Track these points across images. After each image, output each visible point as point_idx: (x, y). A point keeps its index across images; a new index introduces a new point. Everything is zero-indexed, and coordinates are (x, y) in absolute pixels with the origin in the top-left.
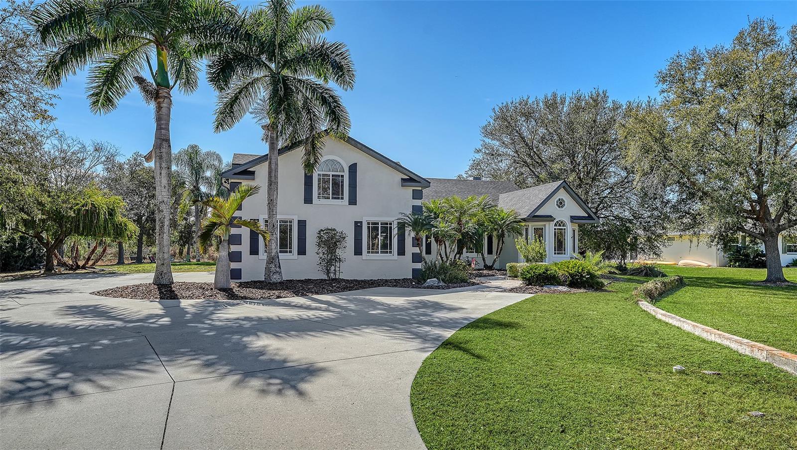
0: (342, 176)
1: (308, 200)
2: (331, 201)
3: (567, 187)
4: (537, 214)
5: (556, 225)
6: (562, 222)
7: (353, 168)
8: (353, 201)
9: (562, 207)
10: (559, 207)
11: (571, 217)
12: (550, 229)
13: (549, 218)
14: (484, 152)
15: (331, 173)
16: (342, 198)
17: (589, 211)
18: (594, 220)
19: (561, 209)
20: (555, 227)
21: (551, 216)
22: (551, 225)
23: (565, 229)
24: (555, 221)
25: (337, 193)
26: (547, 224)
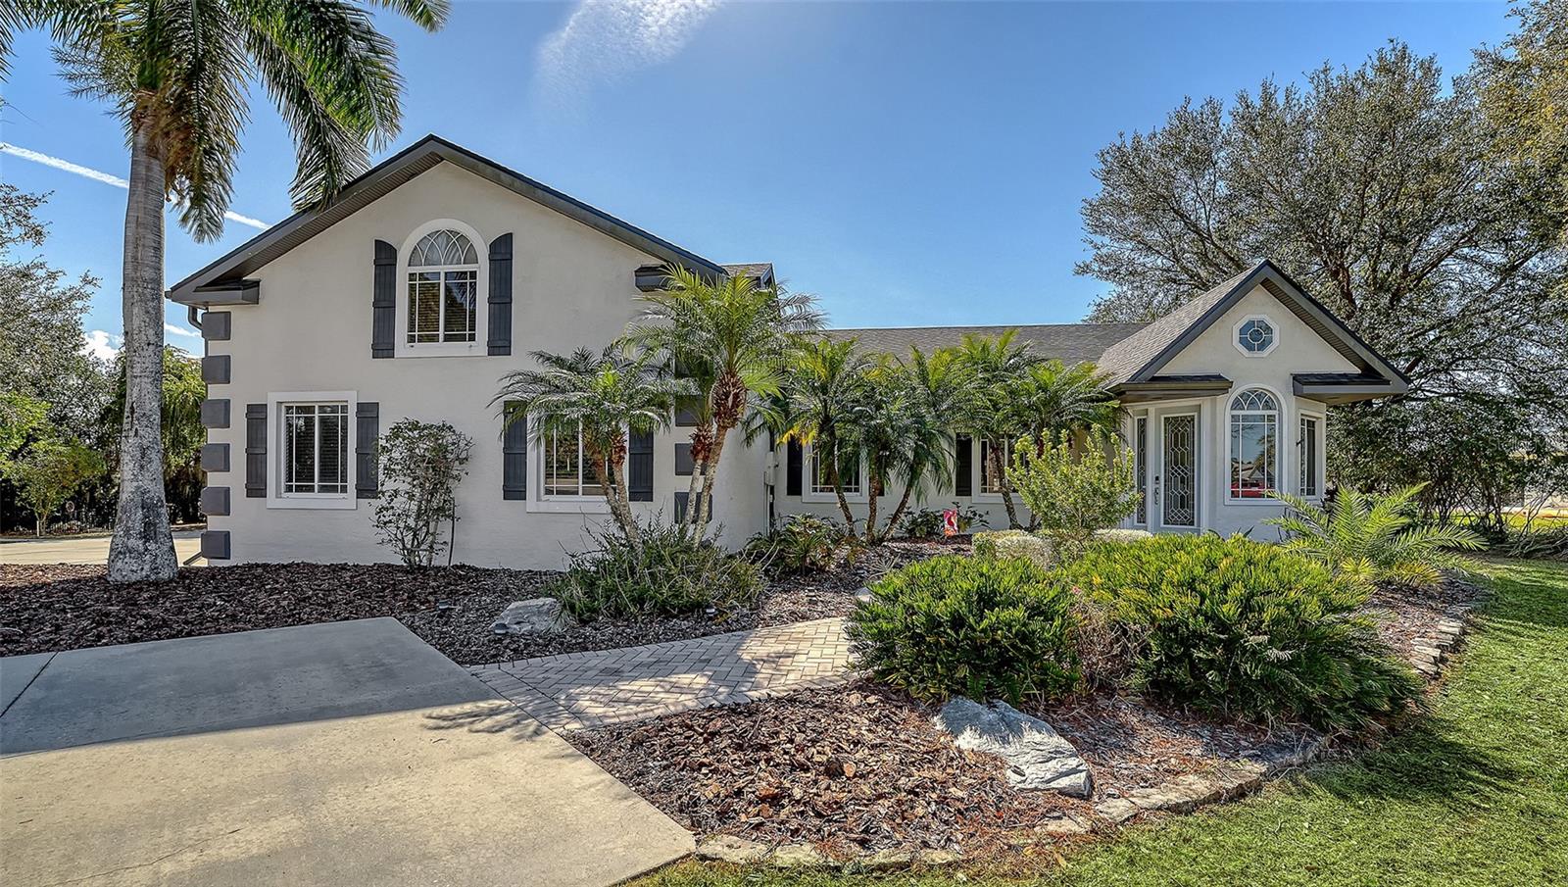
0: (473, 275)
1: (383, 348)
2: (441, 348)
3: (1276, 279)
4: (1166, 371)
5: (1236, 405)
6: (1259, 396)
7: (502, 250)
8: (500, 344)
9: (1262, 347)
10: (1250, 348)
11: (1296, 378)
12: (1216, 420)
13: (1216, 384)
14: (1097, 269)
15: (443, 269)
16: (472, 338)
17: (1365, 355)
18: (1387, 382)
19: (1257, 354)
20: (1235, 412)
21: (1219, 378)
22: (1219, 408)
23: (1271, 418)
24: (1235, 393)
25: (459, 324)
26: (1206, 403)
